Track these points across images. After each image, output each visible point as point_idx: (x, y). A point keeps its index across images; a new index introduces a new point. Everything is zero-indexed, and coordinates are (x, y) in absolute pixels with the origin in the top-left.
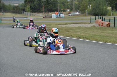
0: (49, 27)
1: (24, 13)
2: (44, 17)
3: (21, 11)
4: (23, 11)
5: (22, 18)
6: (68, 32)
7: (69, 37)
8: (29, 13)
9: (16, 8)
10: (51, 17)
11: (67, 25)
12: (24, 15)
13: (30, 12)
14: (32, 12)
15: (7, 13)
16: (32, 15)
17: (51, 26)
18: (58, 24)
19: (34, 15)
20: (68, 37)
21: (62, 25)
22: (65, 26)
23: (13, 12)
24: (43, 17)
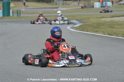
0: (87, 21)
2: (82, 8)
5: (51, 10)
6: (113, 28)
7: (112, 35)
8: (61, 2)
10: (93, 7)
11: (114, 19)
13: (62, 0)
14: (66, 0)
15: (30, 2)
16: (66, 4)
17: (89, 20)
18: (100, 17)
19: (68, 5)
20: (110, 35)
21: (106, 18)
22: (111, 19)
24: (81, 8)
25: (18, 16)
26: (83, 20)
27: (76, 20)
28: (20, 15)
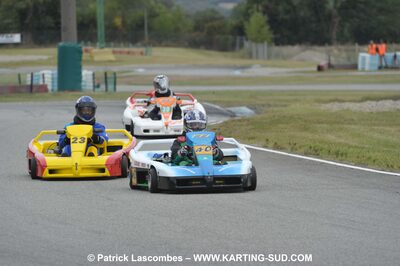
1: (242, 45)
2: (320, 68)
3: (230, 37)
4: (238, 38)
8: (263, 48)
9: (206, 25)
10: (355, 67)
12: (243, 57)
13: (266, 43)
14: (277, 44)
15: (167, 46)
16: (277, 56)
19: (284, 58)
23: (194, 44)
24: (315, 69)
25: (107, 90)
26: (269, 106)
27: (248, 107)
28: (115, 89)
